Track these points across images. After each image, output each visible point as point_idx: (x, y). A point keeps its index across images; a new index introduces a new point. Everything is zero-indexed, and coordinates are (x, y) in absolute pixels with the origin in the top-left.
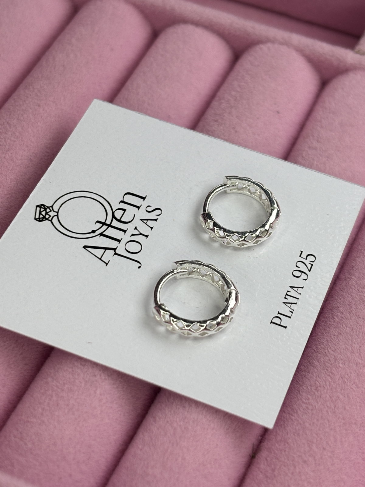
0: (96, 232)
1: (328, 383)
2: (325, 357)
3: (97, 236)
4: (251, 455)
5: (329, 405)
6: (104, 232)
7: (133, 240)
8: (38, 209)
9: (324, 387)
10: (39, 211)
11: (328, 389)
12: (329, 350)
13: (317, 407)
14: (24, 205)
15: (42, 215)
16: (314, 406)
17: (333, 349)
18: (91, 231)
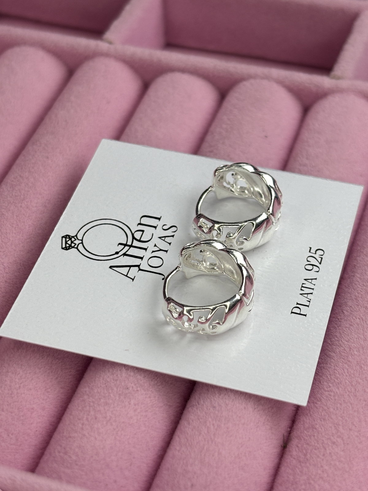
0: (120, 253)
1: (346, 371)
2: (340, 348)
3: (121, 257)
4: (283, 446)
5: (349, 390)
6: (127, 252)
7: (154, 256)
8: (64, 239)
9: (343, 374)
10: (65, 241)
11: (346, 376)
12: (343, 341)
13: (338, 393)
14: (51, 237)
15: (68, 244)
16: (336, 393)
17: (347, 340)
18: (115, 253)
